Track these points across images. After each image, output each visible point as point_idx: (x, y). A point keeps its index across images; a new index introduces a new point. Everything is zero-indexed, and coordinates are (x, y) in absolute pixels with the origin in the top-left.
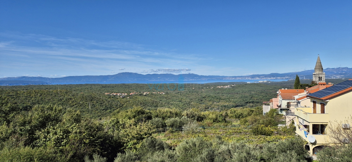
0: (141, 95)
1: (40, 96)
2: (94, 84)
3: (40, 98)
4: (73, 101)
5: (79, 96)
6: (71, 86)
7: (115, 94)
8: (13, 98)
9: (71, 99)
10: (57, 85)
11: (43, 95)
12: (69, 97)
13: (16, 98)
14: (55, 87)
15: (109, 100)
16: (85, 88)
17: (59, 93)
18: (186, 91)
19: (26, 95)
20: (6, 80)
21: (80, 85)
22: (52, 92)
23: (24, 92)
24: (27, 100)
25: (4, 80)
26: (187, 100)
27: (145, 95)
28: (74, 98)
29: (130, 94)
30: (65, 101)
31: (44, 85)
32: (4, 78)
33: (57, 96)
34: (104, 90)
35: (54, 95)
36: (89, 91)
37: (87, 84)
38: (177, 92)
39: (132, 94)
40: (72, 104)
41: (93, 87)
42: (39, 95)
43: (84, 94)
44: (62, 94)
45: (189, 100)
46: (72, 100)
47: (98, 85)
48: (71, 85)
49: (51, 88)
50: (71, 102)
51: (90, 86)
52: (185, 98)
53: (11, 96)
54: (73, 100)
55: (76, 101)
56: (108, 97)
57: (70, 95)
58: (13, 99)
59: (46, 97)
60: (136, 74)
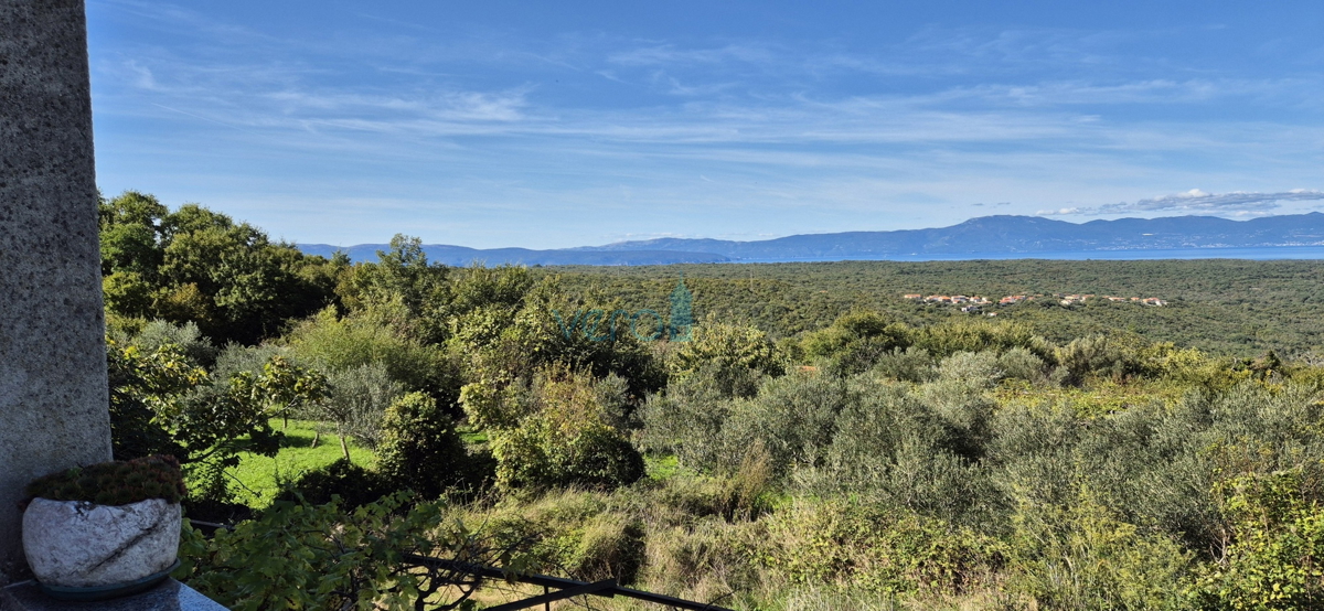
0: (1049, 305)
1: (700, 296)
2: (871, 262)
3: (699, 303)
4: (795, 318)
5: (812, 302)
6: (797, 266)
7: (940, 299)
8: (630, 300)
9: (787, 310)
10: (755, 264)
11: (706, 295)
12: (783, 304)
13: (638, 301)
14: (746, 272)
15: (917, 318)
16: (839, 275)
17: (751, 289)
18: (1283, 293)
19: (662, 294)
20: (622, 249)
21: (826, 263)
22: (733, 285)
23: (658, 285)
24: (665, 309)
25: (617, 249)
26: (1283, 337)
27: (1069, 308)
28: (798, 308)
29: (1003, 301)
30: (768, 316)
31: (717, 266)
32: (618, 245)
33: (746, 299)
34: (906, 282)
35: (736, 296)
36: (852, 285)
37: (849, 262)
38: (1234, 297)
39: (1010, 299)
40: (790, 328)
41: (868, 272)
42: (695, 293)
43: (830, 296)
44: (762, 293)
45: (1295, 338)
46: (790, 313)
47: (885, 264)
48: (795, 263)
49: (734, 274)
50: (786, 321)
51: (858, 270)
52: (1271, 325)
53: (625, 293)
54: (795, 313)
55: (801, 318)
56: (913, 307)
57: (786, 297)
58: (629, 304)
59: (714, 301)
60: (1040, 221)
